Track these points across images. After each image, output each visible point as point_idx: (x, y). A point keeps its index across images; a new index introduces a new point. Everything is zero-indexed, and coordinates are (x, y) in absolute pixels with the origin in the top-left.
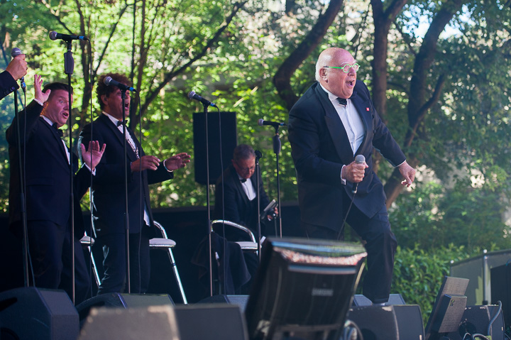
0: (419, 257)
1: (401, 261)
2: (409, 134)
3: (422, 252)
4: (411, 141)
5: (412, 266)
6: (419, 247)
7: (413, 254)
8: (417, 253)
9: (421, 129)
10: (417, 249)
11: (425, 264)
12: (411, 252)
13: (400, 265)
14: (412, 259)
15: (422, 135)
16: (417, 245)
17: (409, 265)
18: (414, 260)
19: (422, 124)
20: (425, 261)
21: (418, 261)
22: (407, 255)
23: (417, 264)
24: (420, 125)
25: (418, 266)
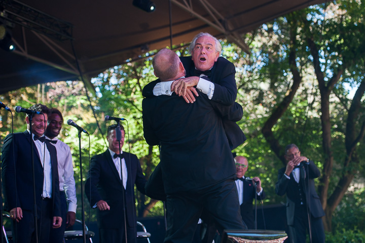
0: (357, 235)
1: (345, 237)
2: (346, 159)
3: (359, 231)
4: (348, 164)
5: (353, 240)
6: (357, 228)
7: (353, 233)
8: (356, 232)
9: (354, 155)
10: (355, 229)
11: (361, 239)
12: (352, 232)
13: (345, 241)
14: (352, 236)
15: (355, 159)
16: (355, 227)
17: (351, 240)
18: (354, 236)
19: (355, 152)
20: (361, 237)
21: (357, 237)
22: (350, 234)
23: (356, 239)
24: (353, 153)
25: (357, 240)
